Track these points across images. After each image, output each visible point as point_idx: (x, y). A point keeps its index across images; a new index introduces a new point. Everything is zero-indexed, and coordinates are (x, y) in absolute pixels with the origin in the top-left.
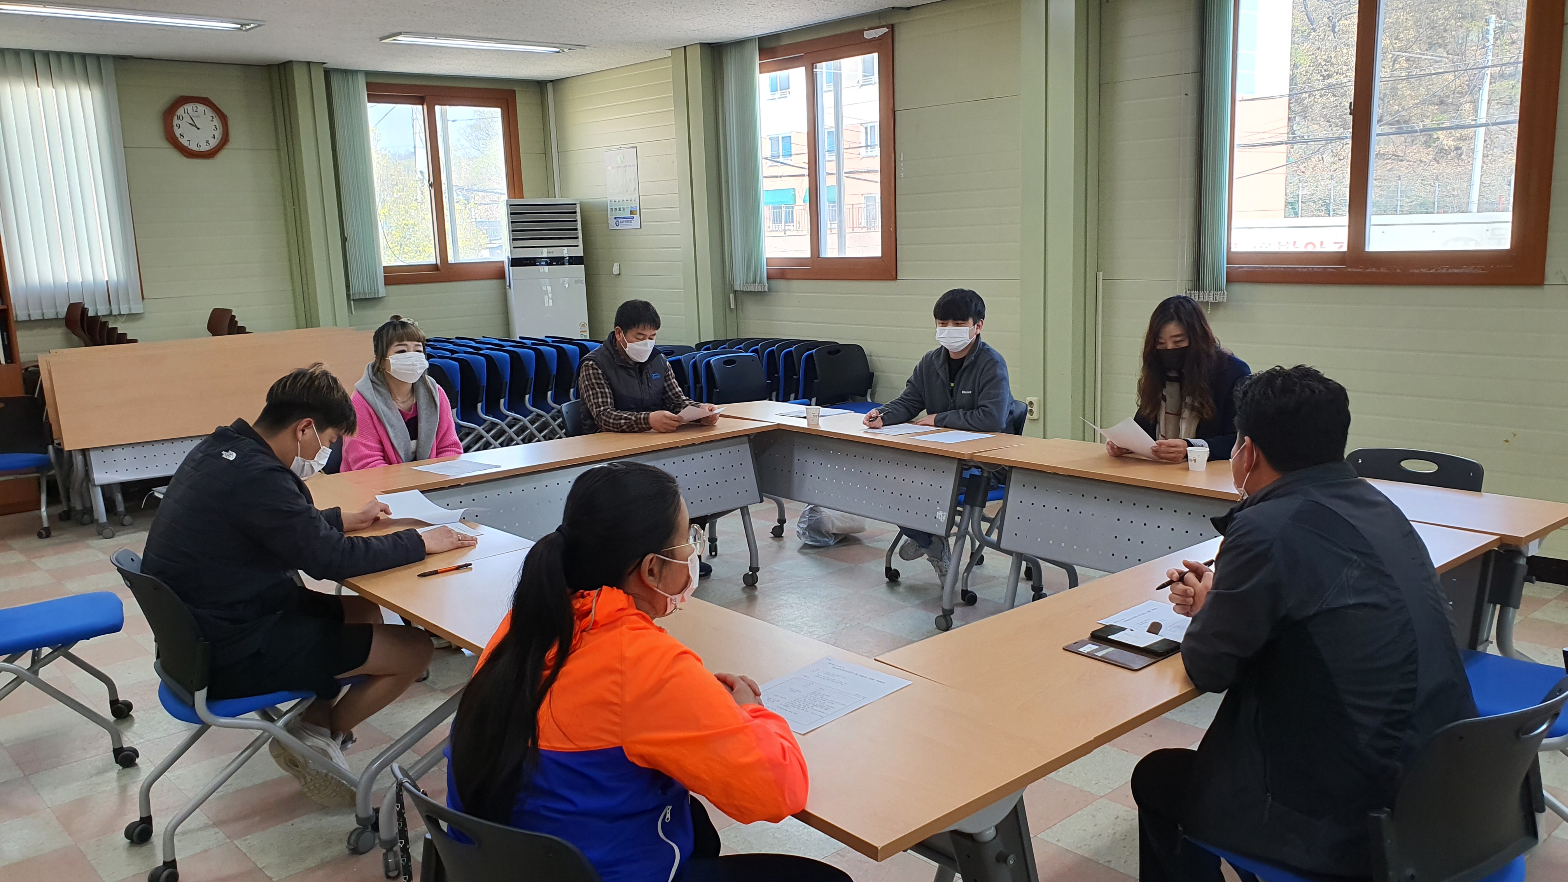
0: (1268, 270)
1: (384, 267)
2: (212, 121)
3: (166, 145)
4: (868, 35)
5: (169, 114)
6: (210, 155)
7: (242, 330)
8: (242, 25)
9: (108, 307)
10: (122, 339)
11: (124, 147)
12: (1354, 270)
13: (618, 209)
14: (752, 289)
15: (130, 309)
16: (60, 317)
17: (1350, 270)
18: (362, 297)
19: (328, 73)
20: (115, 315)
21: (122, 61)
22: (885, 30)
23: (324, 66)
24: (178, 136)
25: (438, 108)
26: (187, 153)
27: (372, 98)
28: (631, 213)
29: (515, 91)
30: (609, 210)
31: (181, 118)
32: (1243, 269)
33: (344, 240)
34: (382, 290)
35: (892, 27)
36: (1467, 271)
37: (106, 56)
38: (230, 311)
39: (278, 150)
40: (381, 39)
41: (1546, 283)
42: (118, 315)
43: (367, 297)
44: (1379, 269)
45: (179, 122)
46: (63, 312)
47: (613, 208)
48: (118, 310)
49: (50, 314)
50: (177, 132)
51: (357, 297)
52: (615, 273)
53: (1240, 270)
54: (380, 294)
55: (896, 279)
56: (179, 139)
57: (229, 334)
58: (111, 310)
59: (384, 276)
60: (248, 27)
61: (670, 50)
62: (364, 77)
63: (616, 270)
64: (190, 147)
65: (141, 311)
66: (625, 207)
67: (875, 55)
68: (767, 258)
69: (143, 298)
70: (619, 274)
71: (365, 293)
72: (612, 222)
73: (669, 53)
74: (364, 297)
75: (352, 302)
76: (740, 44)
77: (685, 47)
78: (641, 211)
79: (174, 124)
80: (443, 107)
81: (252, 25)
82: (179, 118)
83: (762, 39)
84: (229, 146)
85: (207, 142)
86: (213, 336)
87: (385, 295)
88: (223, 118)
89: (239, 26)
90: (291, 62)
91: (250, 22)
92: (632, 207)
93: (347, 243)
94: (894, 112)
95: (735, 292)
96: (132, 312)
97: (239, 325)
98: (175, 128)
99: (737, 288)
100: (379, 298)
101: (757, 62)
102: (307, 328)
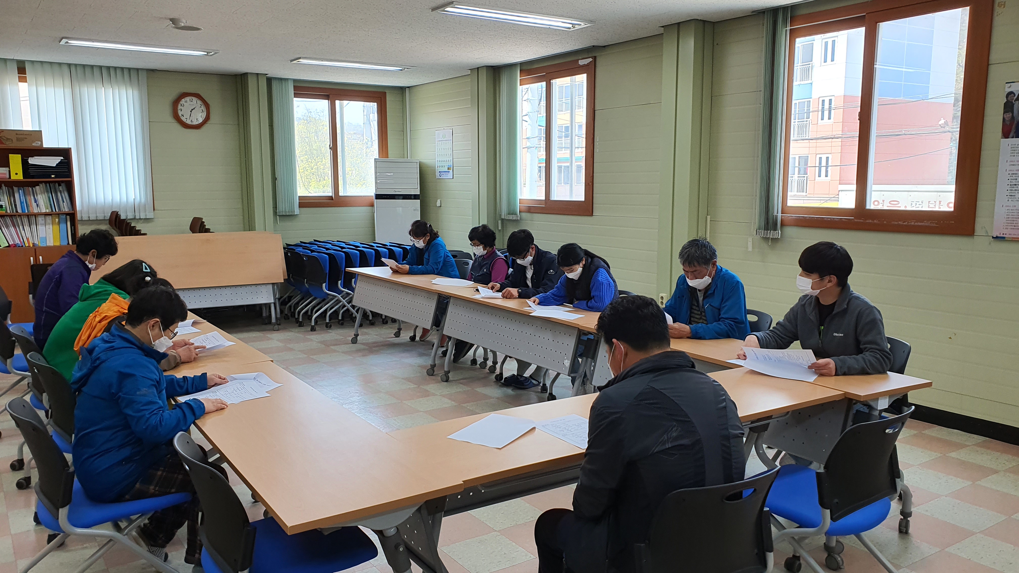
0: (807, 218)
1: (299, 196)
2: (201, 107)
3: (173, 121)
4: (581, 62)
5: (176, 103)
6: (198, 127)
7: (207, 231)
8: (208, 53)
9: (134, 214)
10: (138, 233)
11: (149, 122)
12: (858, 221)
13: (441, 166)
14: (511, 218)
15: (146, 215)
16: (106, 219)
17: (856, 220)
18: (284, 214)
19: (269, 80)
20: (137, 219)
21: (151, 72)
22: (591, 60)
23: (267, 76)
24: (180, 115)
25: (337, 102)
26: (185, 125)
27: (296, 95)
28: (448, 169)
29: (386, 92)
30: (436, 167)
31: (183, 105)
32: (792, 217)
33: (274, 179)
34: (297, 211)
35: (595, 58)
36: (927, 224)
37: (142, 69)
38: (202, 219)
39: (238, 125)
40: (292, 61)
41: (975, 234)
42: (139, 219)
43: (287, 214)
44: (873, 220)
45: (182, 108)
46: (108, 215)
47: (439, 165)
48: (139, 216)
49: (101, 217)
50: (180, 113)
51: (281, 214)
52: (438, 206)
53: (790, 218)
54: (295, 212)
55: (592, 215)
56: (181, 117)
57: (200, 233)
58: (135, 216)
59: (299, 202)
60: (211, 54)
61: (470, 69)
62: (293, 83)
63: (438, 204)
64: (187, 122)
65: (153, 217)
66: (445, 165)
67: (585, 76)
68: (520, 199)
69: (154, 210)
70: (440, 206)
71: (286, 212)
72: (437, 174)
73: (469, 72)
74: (285, 214)
75: (278, 217)
76: (511, 66)
77: (478, 68)
78: (454, 168)
79: (179, 109)
80: (341, 101)
81: (213, 53)
82: (181, 105)
83: (522, 64)
84: (209, 122)
85: (197, 119)
86: (193, 233)
87: (299, 214)
88: (207, 105)
89: (206, 53)
90: (247, 73)
91: (211, 51)
92: (448, 165)
93: (276, 181)
94: (595, 111)
95: (503, 220)
96: (147, 217)
97: (206, 227)
98: (179, 111)
99: (503, 217)
100: (294, 215)
101: (519, 78)
102: (249, 231)
